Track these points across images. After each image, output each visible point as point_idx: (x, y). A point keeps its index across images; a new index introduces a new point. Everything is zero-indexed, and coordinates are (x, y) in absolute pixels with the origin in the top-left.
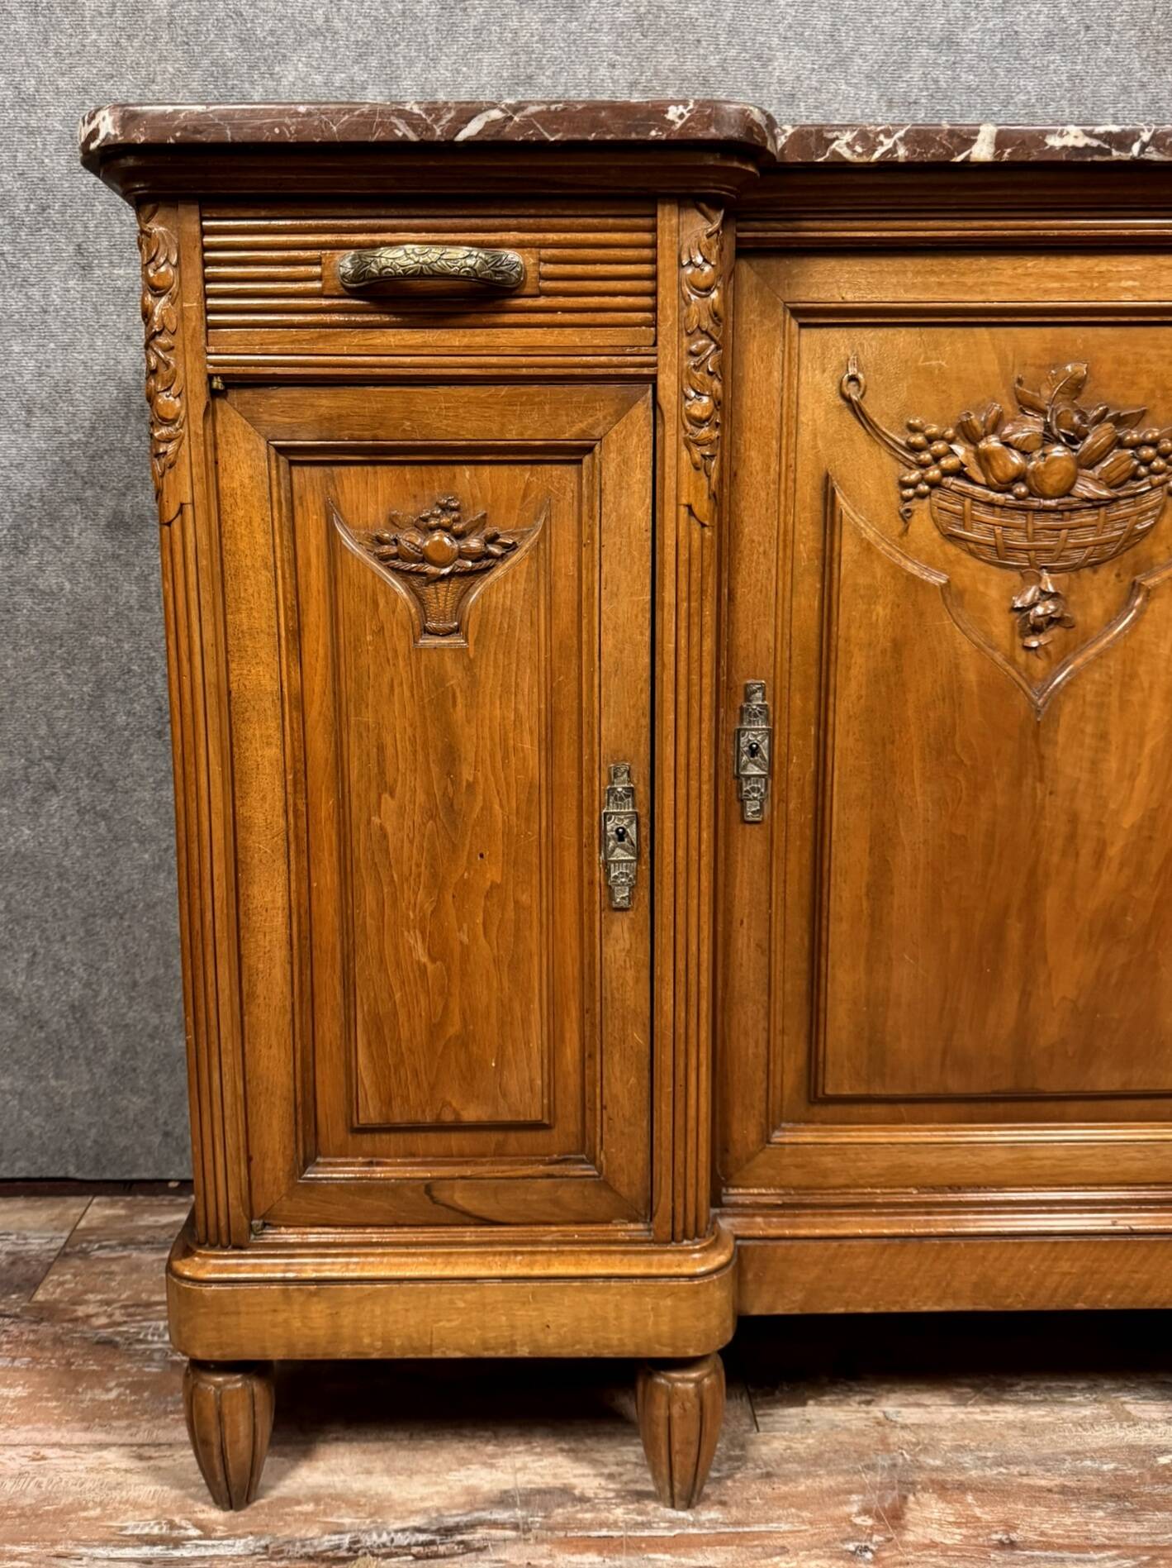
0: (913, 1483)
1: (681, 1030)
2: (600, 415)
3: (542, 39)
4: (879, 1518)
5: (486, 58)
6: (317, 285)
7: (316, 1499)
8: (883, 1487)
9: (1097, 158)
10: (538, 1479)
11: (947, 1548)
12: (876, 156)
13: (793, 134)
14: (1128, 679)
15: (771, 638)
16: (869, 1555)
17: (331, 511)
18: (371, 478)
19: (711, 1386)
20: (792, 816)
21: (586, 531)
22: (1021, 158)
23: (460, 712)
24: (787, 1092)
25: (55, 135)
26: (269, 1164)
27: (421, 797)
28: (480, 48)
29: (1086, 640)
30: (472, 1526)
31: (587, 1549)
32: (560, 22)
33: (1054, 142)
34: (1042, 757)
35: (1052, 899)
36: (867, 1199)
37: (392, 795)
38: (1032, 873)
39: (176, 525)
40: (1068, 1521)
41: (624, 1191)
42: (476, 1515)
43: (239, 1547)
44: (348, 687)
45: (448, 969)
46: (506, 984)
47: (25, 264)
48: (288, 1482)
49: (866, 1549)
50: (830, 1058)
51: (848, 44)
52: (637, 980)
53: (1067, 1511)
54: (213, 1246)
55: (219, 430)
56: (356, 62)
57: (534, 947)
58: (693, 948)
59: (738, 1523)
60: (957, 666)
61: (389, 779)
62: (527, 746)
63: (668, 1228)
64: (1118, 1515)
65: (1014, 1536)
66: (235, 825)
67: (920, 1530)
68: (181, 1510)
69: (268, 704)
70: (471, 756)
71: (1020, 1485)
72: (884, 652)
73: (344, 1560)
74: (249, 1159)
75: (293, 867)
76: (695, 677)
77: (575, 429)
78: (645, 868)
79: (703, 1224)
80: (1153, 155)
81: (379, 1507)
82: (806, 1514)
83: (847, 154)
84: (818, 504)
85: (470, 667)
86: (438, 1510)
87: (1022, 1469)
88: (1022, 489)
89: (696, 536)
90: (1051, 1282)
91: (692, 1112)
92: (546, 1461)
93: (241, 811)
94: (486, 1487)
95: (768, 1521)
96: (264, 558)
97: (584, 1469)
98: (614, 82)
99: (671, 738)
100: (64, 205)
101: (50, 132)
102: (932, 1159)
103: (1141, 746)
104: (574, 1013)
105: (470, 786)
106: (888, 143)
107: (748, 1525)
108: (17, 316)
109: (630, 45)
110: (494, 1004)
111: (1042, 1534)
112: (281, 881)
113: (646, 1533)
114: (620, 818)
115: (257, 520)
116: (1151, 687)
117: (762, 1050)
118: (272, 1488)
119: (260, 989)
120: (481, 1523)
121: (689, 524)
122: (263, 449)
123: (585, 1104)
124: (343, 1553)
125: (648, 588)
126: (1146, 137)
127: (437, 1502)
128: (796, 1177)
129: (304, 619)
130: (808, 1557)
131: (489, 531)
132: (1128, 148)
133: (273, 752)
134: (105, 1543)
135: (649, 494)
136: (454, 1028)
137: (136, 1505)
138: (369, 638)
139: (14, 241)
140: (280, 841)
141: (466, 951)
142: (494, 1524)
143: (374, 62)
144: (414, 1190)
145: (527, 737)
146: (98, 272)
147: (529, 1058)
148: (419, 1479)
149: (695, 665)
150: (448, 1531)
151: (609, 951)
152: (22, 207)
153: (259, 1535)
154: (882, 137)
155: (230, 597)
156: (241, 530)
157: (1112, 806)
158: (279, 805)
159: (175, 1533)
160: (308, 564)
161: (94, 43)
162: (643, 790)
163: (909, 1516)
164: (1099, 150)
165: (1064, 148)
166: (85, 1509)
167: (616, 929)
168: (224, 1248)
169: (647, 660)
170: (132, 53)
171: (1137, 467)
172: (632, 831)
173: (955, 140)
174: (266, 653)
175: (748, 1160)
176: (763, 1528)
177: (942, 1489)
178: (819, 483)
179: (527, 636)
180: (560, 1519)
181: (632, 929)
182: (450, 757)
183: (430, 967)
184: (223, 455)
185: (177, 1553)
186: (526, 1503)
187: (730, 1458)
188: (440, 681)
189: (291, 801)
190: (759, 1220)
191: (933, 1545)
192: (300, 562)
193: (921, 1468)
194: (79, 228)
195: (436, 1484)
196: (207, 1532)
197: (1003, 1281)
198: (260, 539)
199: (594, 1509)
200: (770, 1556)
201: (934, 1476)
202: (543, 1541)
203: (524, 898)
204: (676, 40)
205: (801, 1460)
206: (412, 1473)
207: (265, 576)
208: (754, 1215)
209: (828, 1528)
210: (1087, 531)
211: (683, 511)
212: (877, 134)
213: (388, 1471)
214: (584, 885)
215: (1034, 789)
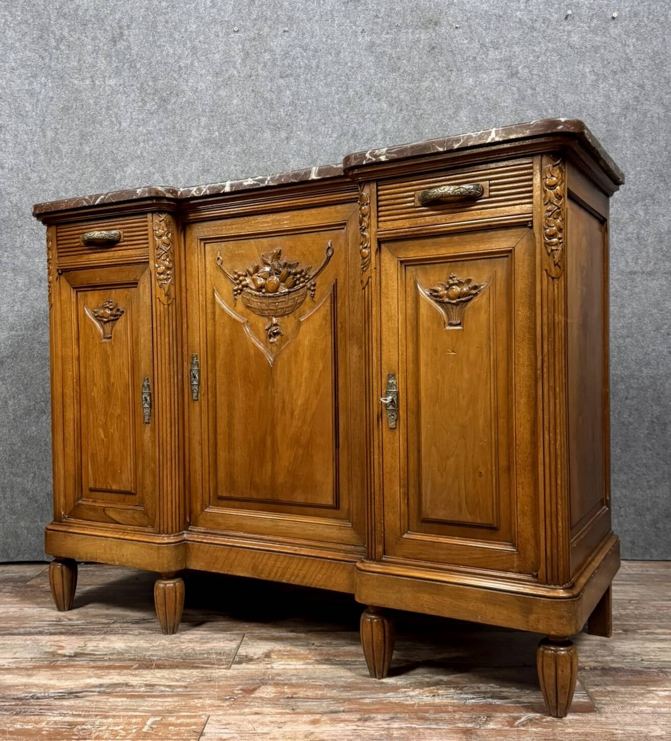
3: (212, 158)
5: (194, 164)
28: (192, 161)
32: (218, 152)
51: (315, 156)
56: (151, 166)
98: (236, 171)
109: (241, 159)
132: (264, 183)
143: (157, 166)
170: (77, 165)
183: (105, 440)
204: (256, 157)
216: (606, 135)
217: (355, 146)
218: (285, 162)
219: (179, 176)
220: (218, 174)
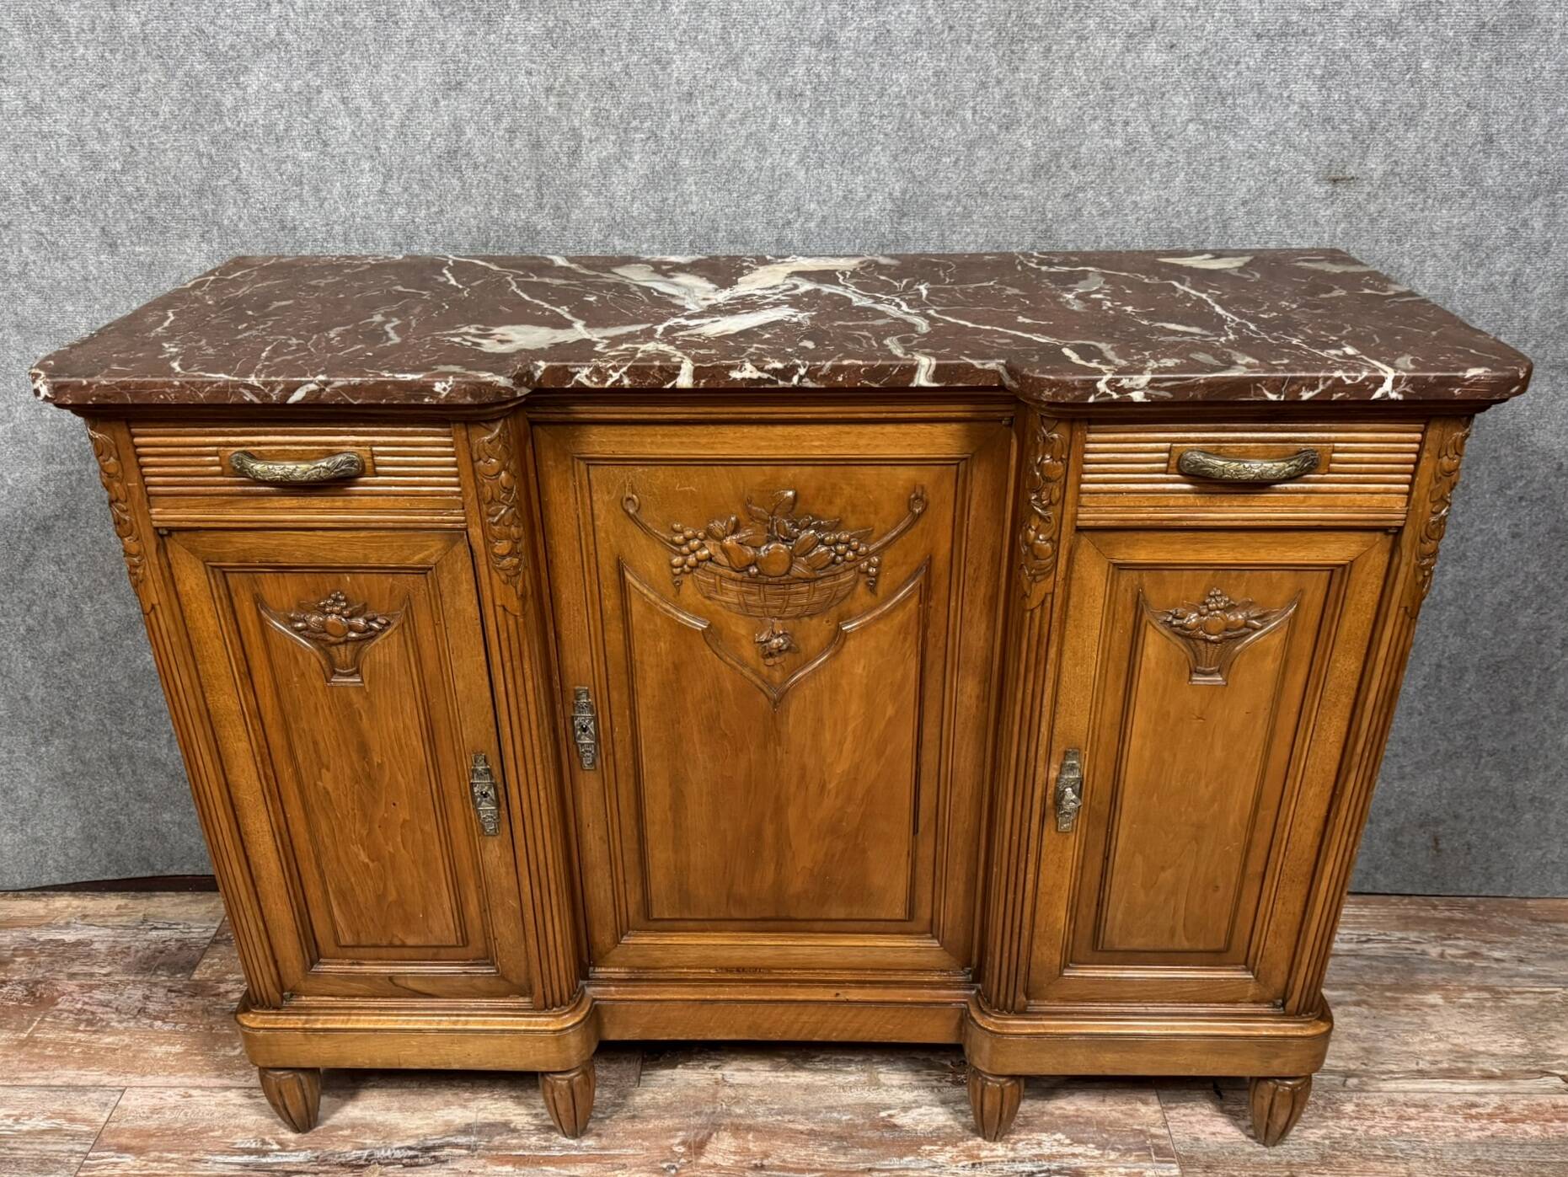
0: (720, 1125)
1: (538, 901)
2: (432, 550)
3: (466, 51)
4: (690, 1148)
6: (218, 469)
7: (353, 1127)
8: (702, 1127)
9: (768, 386)
10: (491, 1116)
11: (723, 1168)
12: (608, 384)
13: (546, 370)
14: (835, 688)
15: (588, 660)
16: (673, 1171)
17: (259, 601)
18: (281, 580)
19: (578, 1083)
20: (618, 762)
21: (436, 616)
22: (713, 385)
23: (365, 723)
24: (631, 914)
25: (65, 138)
26: (288, 964)
27: (348, 771)
29: (808, 661)
30: (442, 1147)
31: (508, 1162)
32: (480, 33)
33: (735, 375)
34: (779, 732)
35: (792, 814)
36: (682, 976)
37: (328, 769)
38: (777, 798)
39: (152, 615)
40: (803, 1153)
41: (515, 981)
42: (447, 1139)
43: (301, 1157)
44: (288, 707)
45: (383, 867)
46: (422, 874)
47: (62, 241)
48: (337, 1115)
49: (674, 1167)
50: (654, 898)
52: (508, 873)
53: (805, 1146)
54: (261, 1007)
55: (170, 556)
56: (309, 69)
57: (438, 854)
58: (541, 857)
59: (603, 1149)
60: (718, 678)
61: (325, 759)
62: (415, 743)
63: (542, 1002)
64: (834, 1151)
65: (766, 1162)
66: (228, 787)
67: (711, 1156)
68: (270, 1132)
69: (235, 717)
70: (377, 748)
71: (785, 1129)
72: (667, 670)
73: (362, 1166)
74: (275, 962)
75: (270, 808)
76: (523, 705)
77: (417, 558)
78: (504, 812)
79: (566, 998)
80: (807, 383)
81: (389, 1133)
82: (646, 1144)
83: (587, 382)
84: (615, 576)
85: (367, 697)
86: (425, 1135)
87: (791, 1117)
88: (753, 570)
89: (511, 622)
90: (797, 1027)
91: (551, 943)
92: (500, 1104)
93: (229, 777)
94: (458, 1121)
95: (624, 1147)
96: (215, 632)
97: (522, 1110)
99: (510, 742)
100: (83, 196)
101: (61, 136)
102: (726, 953)
103: (846, 726)
104: (472, 887)
105: (380, 766)
106: (616, 376)
107: (608, 1149)
108: (64, 284)
110: (416, 885)
111: (784, 1161)
112: (264, 817)
113: (546, 1153)
114: (482, 785)
115: (206, 610)
116: (851, 691)
117: (609, 894)
118: (327, 1118)
119: (264, 874)
120: (449, 1145)
121: (505, 616)
122: (202, 568)
123: (486, 936)
124: (362, 1162)
125: (483, 653)
126: (802, 371)
127: (426, 1130)
128: (639, 962)
129: (251, 664)
130: (637, 1172)
131: (369, 615)
132: (790, 379)
133: (243, 745)
134: (223, 1153)
135: (475, 597)
136: (392, 896)
137: (244, 1129)
138: (295, 679)
139: (49, 224)
140: (259, 795)
141: (392, 856)
142: (457, 1146)
143: (326, 69)
144: (382, 979)
145: (414, 738)
146: (122, 249)
147: (444, 913)
148: (419, 1115)
149: (522, 699)
150: (427, 1149)
151: (487, 857)
152: (50, 197)
153: (314, 1149)
154: (611, 372)
155: (197, 655)
156: (197, 615)
157: (829, 760)
158: (255, 776)
159: (265, 1147)
160: (248, 632)
161: (83, 57)
162: (496, 771)
163: (708, 1147)
164: (769, 381)
165: (743, 379)
166: (212, 1131)
167: (490, 846)
168: (267, 1008)
169: (488, 694)
171: (835, 557)
172: (491, 793)
173: (665, 374)
174: (227, 686)
175: (607, 953)
176: (617, 1152)
177: (737, 1130)
178: (613, 563)
179: (404, 680)
180: (497, 1143)
181: (500, 845)
182: (364, 750)
183: (371, 865)
184: (176, 572)
185: (264, 1160)
186: (479, 1133)
187: (614, 1105)
188: (349, 705)
189: (261, 772)
190: (613, 989)
191: (715, 1166)
192: (242, 630)
193: (729, 1115)
194: (101, 216)
195: (428, 1118)
196: (283, 1146)
197: (766, 1025)
198: (211, 622)
199: (520, 1137)
200: (614, 1170)
201: (736, 1121)
202: (483, 1157)
203: (427, 828)
205: (657, 1107)
206: (415, 1110)
207: (218, 644)
208: (608, 986)
209: (656, 1153)
210: (803, 596)
211: (499, 610)
212: (607, 370)
213: (400, 1109)
214: (468, 822)
215: (775, 750)
216: (1502, 15)
217: (844, 18)
218: (658, 61)
219: (386, 98)
220: (487, 94)
